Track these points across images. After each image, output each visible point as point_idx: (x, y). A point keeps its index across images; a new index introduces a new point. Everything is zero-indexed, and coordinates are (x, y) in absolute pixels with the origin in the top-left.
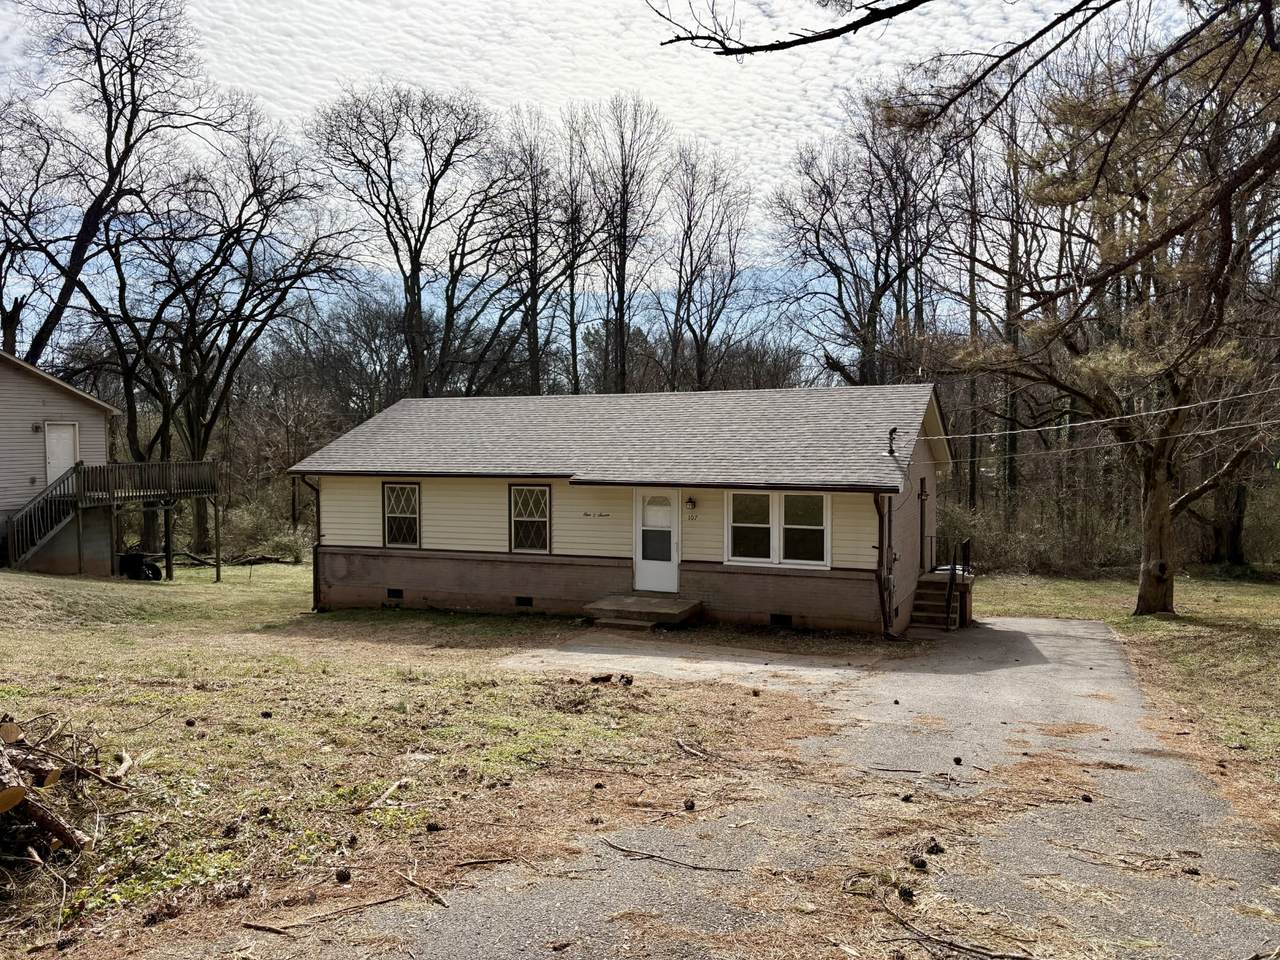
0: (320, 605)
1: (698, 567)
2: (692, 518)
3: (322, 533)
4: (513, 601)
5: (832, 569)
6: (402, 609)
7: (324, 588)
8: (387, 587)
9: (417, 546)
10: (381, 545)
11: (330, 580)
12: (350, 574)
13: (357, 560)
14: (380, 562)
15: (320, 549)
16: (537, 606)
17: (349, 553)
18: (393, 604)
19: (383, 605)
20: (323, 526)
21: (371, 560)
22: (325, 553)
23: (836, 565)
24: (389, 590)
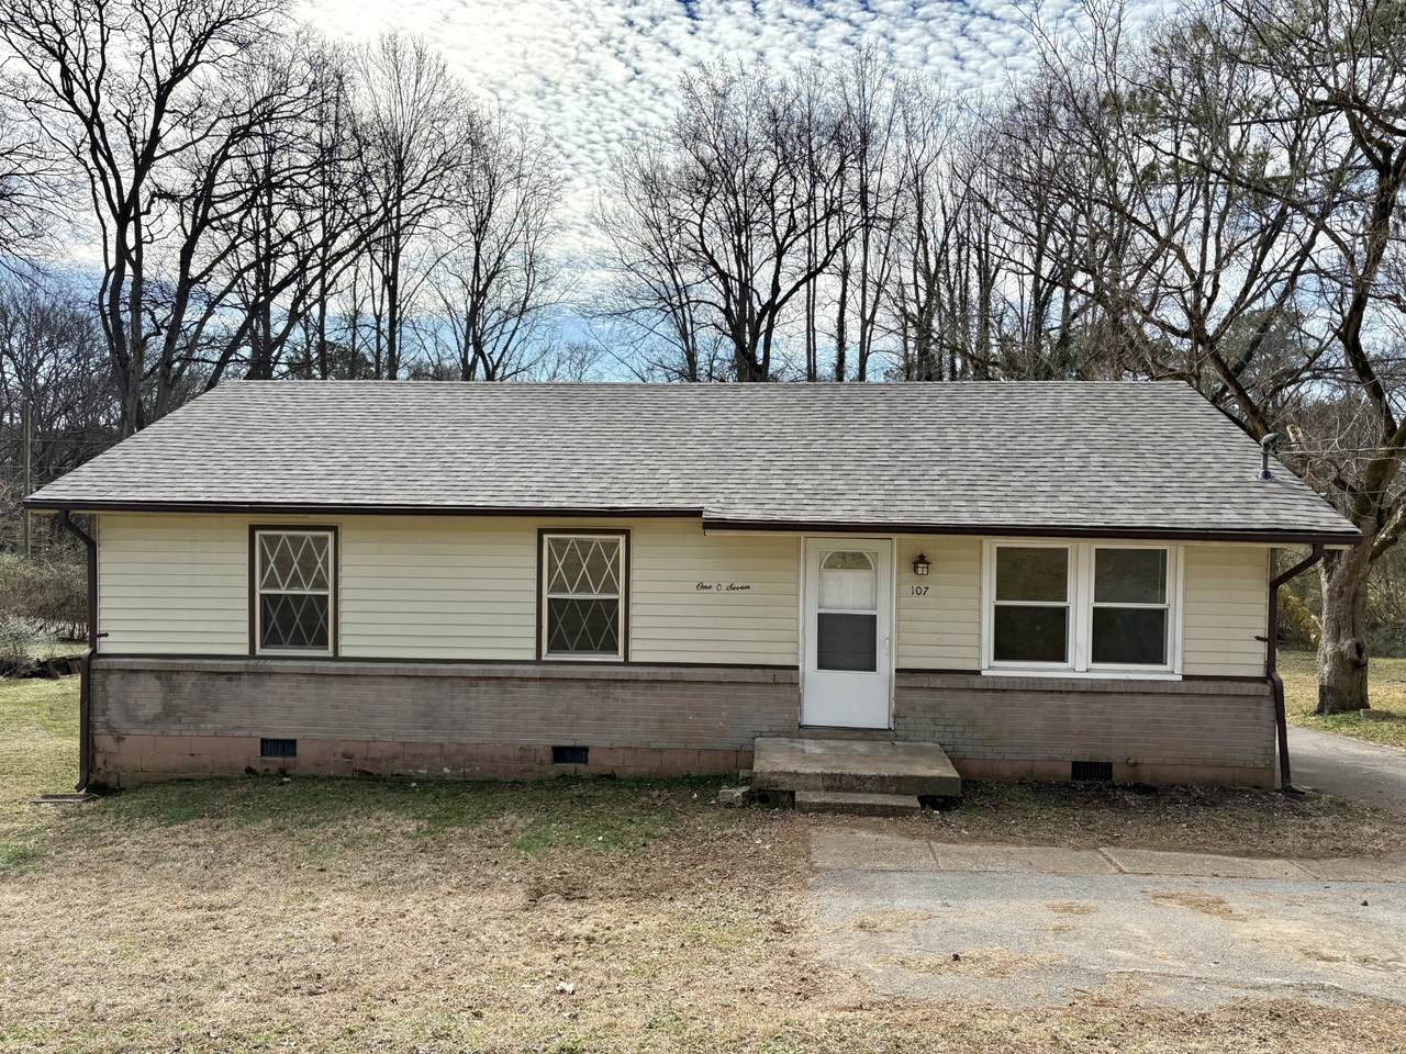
0: (94, 777)
1: (937, 681)
2: (918, 592)
3: (102, 628)
4: (547, 756)
5: (1186, 678)
6: (294, 778)
7: (104, 741)
8: (260, 734)
9: (329, 653)
10: (245, 651)
11: (123, 726)
12: (169, 712)
13: (188, 684)
14: (245, 688)
15: (98, 663)
16: (598, 762)
17: (167, 669)
18: (273, 769)
19: (249, 770)
20: (102, 615)
21: (221, 683)
22: (109, 671)
23: (1190, 671)
24: (263, 741)
